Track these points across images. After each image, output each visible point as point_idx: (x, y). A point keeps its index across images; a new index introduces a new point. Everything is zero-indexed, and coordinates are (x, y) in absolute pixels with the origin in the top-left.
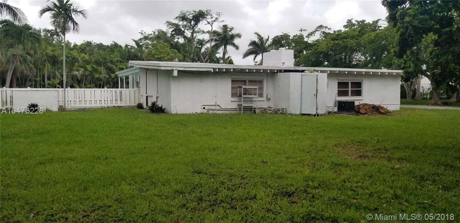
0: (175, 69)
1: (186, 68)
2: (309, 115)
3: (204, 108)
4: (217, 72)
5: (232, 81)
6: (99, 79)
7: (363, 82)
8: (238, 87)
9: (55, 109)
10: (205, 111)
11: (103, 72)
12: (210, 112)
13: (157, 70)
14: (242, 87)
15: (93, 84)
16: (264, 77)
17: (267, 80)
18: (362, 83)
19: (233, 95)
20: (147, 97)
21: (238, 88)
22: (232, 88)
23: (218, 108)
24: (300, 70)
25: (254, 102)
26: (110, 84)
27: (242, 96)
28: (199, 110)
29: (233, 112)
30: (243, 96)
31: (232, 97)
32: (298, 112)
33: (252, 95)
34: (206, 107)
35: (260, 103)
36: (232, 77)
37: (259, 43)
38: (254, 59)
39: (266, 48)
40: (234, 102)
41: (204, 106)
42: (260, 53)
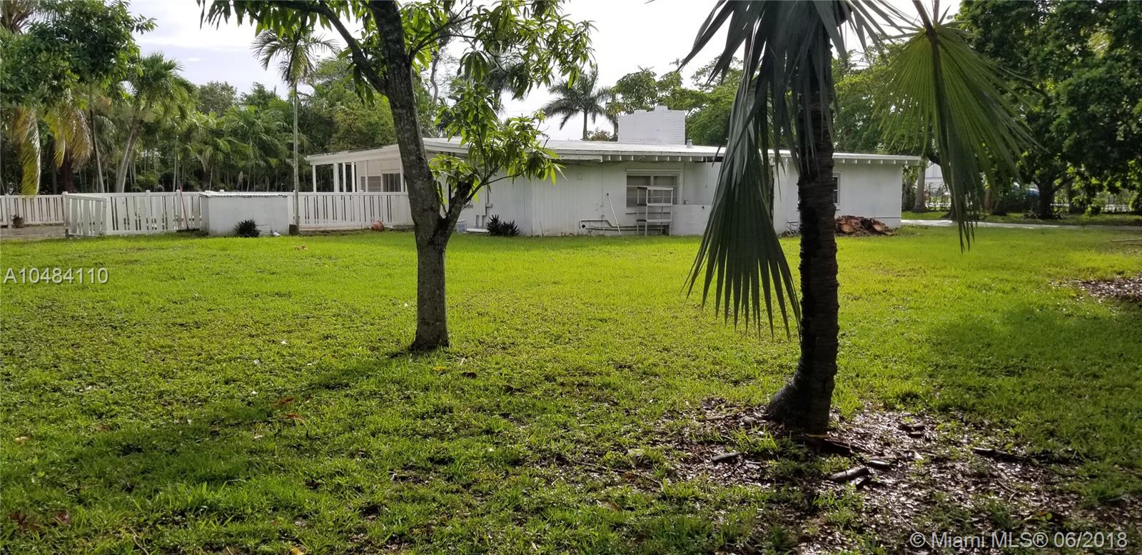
3: (584, 226)
5: (629, 177)
7: (839, 177)
8: (636, 188)
10: (585, 231)
11: (253, 156)
12: (594, 234)
14: (646, 188)
16: (681, 170)
17: (684, 174)
19: (630, 203)
21: (636, 191)
22: (628, 189)
23: (606, 225)
27: (646, 205)
28: (576, 231)
29: (628, 233)
30: (648, 204)
31: (628, 205)
33: (660, 202)
34: (587, 225)
36: (627, 170)
37: (577, 87)
38: (563, 124)
39: (594, 99)
40: (631, 216)
41: (583, 223)
42: (578, 110)
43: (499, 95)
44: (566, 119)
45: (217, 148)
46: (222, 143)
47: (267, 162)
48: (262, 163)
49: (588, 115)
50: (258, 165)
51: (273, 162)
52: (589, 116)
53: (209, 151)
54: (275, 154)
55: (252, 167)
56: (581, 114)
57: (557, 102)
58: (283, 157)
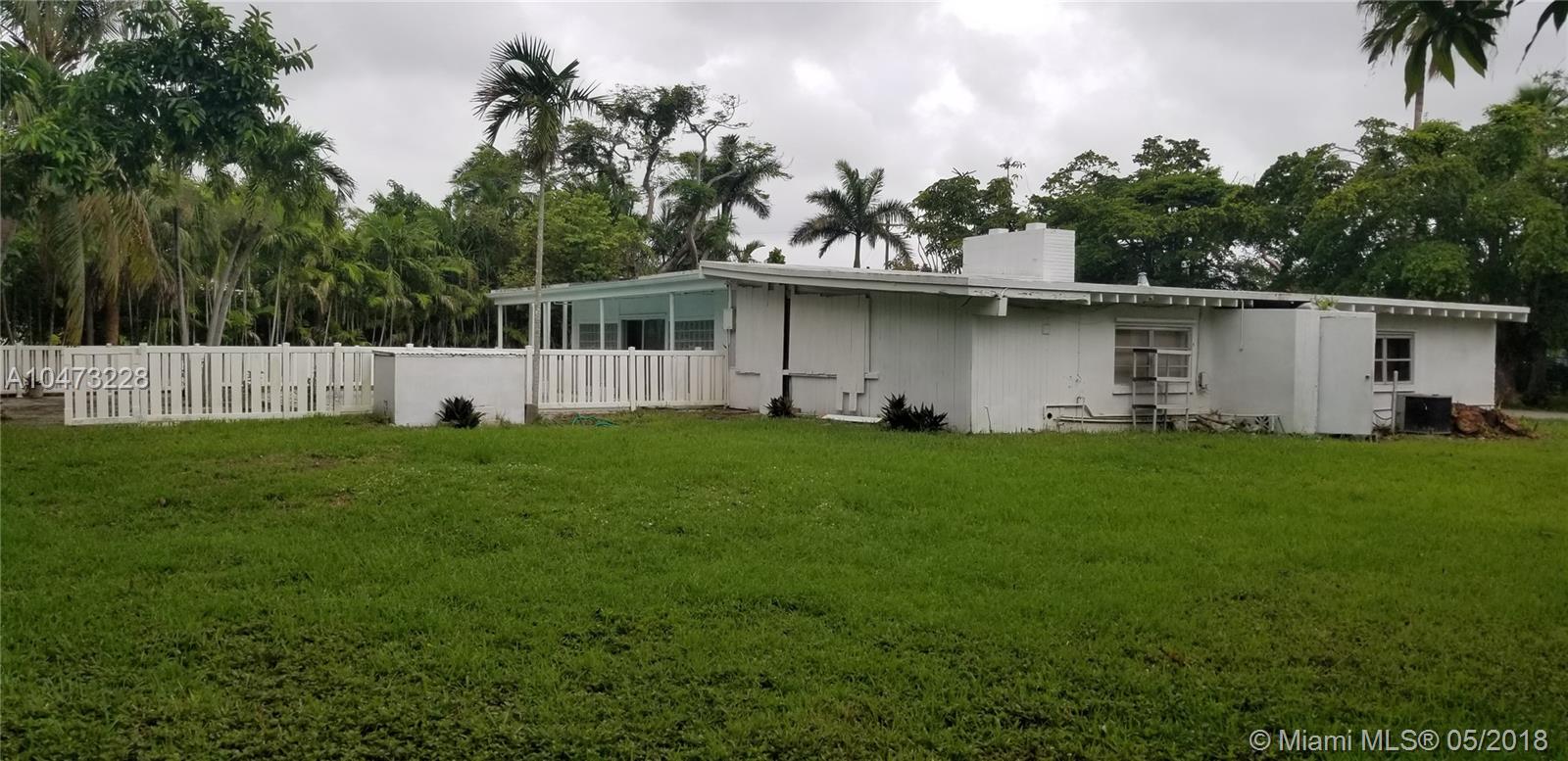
0: (1001, 293)
1: (1028, 292)
2: (1348, 437)
3: (1050, 416)
4: (1100, 304)
5: (1118, 332)
6: (378, 313)
7: (1414, 339)
8: (1135, 350)
9: (517, 417)
10: (1051, 424)
11: (392, 290)
12: (1066, 428)
13: (868, 294)
14: (1155, 351)
15: (355, 327)
16: (1194, 321)
17: (1199, 329)
18: (1411, 341)
19: (1122, 374)
20: (786, 379)
21: (1135, 354)
22: (1118, 353)
23: (1081, 415)
24: (1289, 302)
25: (1169, 399)
26: (406, 329)
27: (1155, 379)
28: (1038, 425)
29: (1117, 428)
30: (1158, 379)
31: (1117, 381)
32: (1311, 431)
33: (1173, 375)
34: (1056, 413)
35: (1183, 401)
36: (1119, 319)
37: (849, 199)
38: (824, 250)
39: (872, 216)
40: (1122, 398)
41: (1050, 411)
42: (846, 233)
43: (729, 208)
44: (828, 244)
45: (342, 277)
46: (353, 270)
47: (415, 300)
48: (406, 302)
49: (862, 241)
50: (400, 305)
51: (424, 300)
52: (864, 241)
53: (328, 281)
54: (425, 288)
55: (389, 309)
56: (851, 238)
57: (820, 219)
58: (436, 293)
